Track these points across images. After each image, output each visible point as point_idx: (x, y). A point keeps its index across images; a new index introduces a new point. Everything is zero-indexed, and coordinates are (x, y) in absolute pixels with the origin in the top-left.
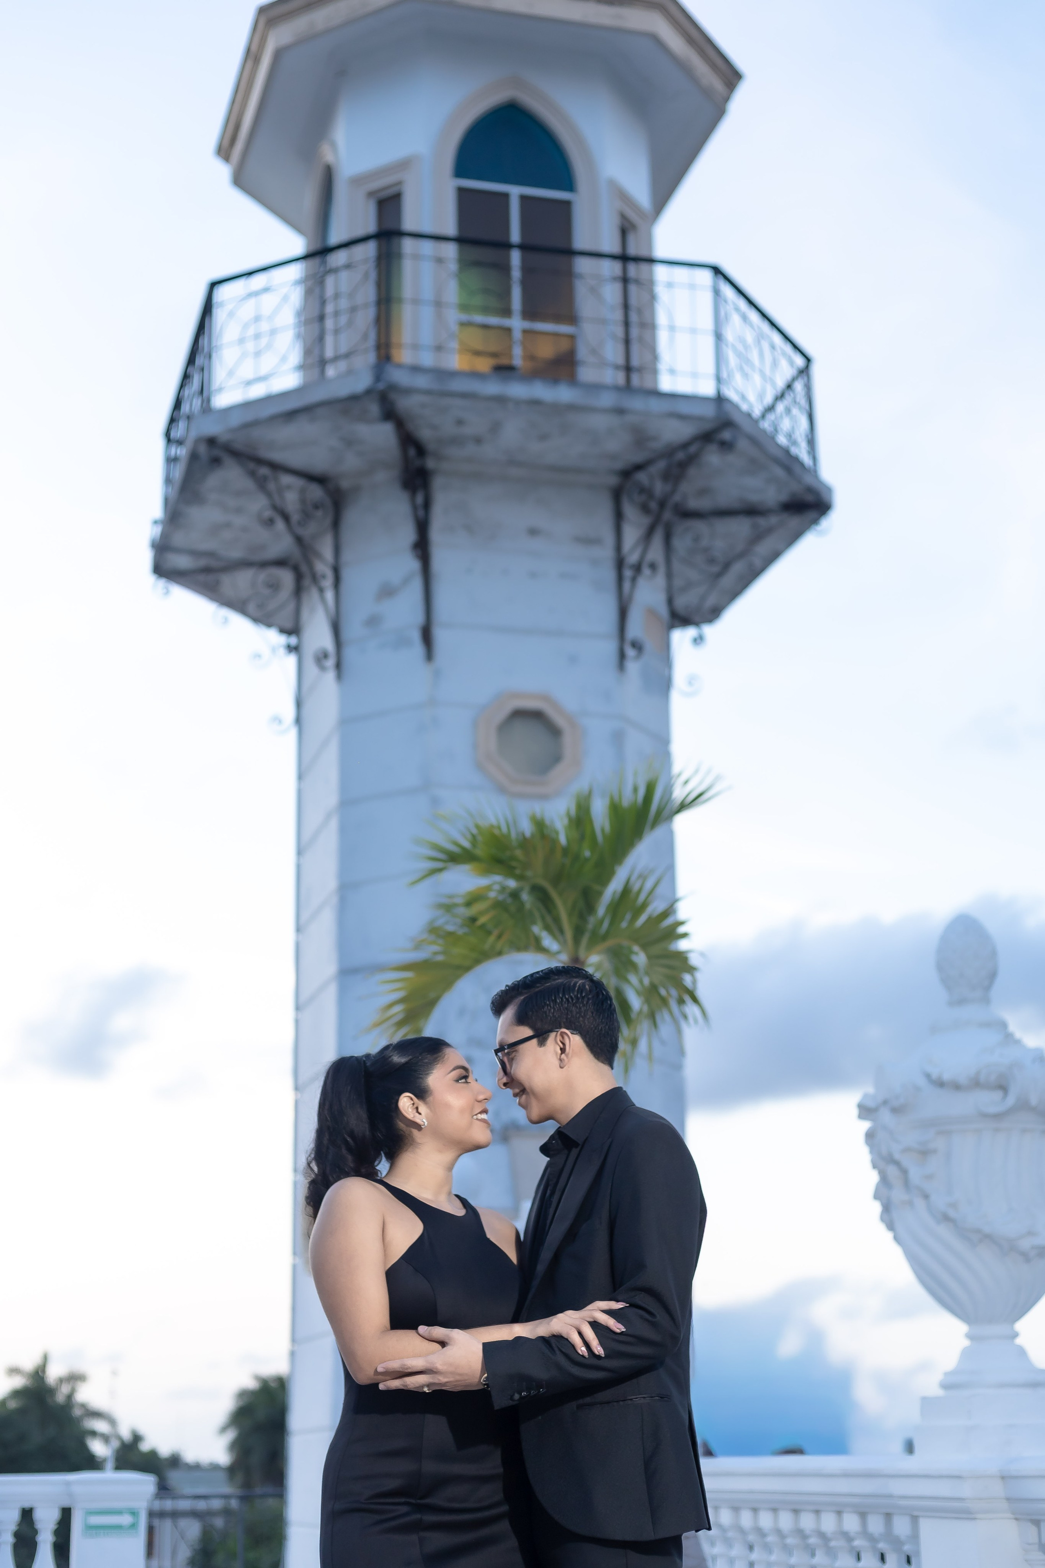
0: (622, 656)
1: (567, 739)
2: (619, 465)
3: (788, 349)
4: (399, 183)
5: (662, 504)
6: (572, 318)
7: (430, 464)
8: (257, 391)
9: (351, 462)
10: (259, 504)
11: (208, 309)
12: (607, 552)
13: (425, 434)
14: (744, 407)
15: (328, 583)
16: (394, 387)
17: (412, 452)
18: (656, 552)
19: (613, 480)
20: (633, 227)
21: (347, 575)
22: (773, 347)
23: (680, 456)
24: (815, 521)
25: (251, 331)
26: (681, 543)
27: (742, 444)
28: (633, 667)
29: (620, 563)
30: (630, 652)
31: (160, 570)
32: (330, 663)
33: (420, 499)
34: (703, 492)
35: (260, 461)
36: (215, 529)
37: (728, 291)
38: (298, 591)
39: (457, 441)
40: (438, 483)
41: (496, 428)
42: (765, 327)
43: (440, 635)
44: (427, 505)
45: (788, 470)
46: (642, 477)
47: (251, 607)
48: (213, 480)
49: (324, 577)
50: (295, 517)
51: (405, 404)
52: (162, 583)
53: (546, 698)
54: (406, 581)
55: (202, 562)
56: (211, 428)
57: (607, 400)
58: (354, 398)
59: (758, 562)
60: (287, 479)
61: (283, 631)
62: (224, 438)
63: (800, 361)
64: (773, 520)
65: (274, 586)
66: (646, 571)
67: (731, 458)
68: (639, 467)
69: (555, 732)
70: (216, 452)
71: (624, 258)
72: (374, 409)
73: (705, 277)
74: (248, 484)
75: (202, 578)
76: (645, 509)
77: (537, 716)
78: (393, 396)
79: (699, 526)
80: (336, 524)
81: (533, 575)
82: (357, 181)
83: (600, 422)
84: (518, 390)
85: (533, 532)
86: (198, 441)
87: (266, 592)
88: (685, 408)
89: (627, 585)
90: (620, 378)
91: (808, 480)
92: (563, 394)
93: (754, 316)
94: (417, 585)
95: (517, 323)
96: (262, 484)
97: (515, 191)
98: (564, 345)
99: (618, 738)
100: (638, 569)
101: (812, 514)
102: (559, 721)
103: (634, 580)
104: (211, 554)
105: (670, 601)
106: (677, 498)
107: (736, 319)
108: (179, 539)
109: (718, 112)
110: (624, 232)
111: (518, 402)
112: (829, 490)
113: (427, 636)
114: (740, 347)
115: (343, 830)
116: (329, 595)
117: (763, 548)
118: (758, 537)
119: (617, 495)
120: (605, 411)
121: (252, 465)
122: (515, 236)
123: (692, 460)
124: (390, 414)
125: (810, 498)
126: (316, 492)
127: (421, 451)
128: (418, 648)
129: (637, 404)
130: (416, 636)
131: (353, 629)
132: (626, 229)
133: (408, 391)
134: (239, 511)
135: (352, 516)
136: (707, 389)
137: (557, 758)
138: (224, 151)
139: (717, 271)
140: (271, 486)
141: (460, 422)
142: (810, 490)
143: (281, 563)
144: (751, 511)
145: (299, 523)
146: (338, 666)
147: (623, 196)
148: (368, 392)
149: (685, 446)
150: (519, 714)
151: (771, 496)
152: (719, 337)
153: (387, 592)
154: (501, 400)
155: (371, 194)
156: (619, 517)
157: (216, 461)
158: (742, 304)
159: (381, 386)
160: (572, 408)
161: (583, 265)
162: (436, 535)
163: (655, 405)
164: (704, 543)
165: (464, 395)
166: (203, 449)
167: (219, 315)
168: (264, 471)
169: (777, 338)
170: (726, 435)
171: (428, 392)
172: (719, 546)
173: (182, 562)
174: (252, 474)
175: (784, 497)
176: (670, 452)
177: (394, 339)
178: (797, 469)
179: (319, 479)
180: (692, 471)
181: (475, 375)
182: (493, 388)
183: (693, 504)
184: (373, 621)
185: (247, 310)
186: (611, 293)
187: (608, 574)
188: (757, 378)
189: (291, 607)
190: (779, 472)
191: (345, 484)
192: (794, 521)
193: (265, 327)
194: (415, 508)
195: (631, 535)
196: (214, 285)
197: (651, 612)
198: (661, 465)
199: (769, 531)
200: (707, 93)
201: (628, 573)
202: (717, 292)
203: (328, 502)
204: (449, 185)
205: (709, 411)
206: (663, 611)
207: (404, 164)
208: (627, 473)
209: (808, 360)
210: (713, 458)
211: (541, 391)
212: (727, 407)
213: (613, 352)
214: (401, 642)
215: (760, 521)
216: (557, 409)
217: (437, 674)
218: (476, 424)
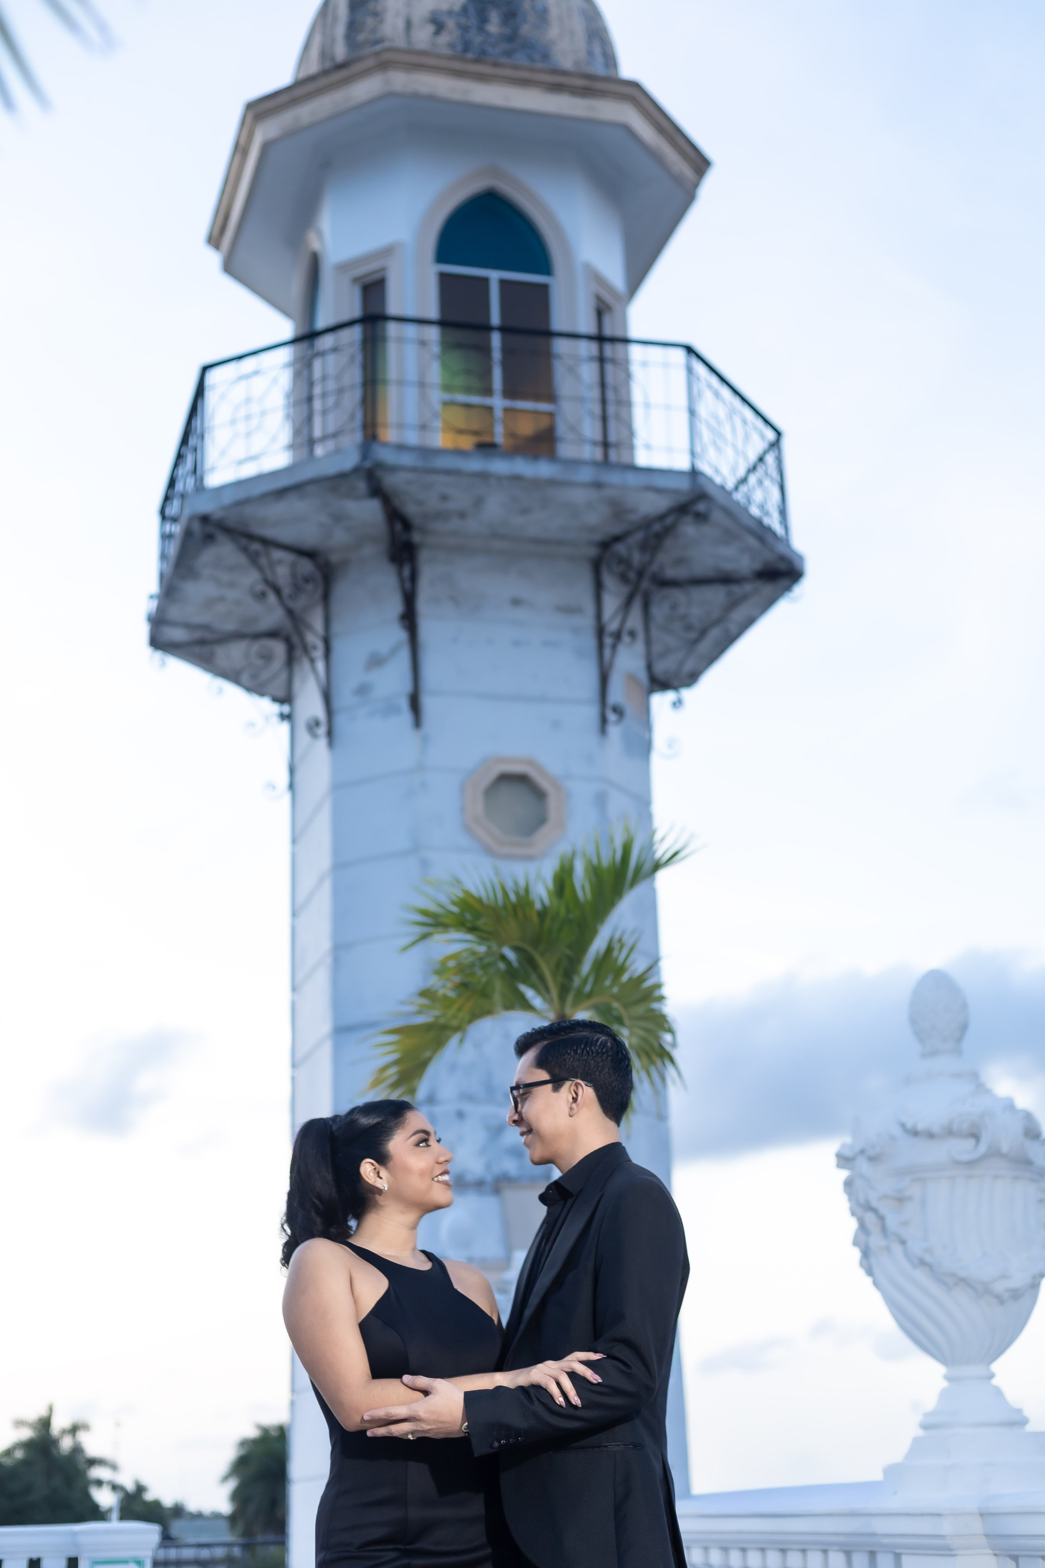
0: (604, 721)
1: (552, 802)
2: (598, 537)
3: (760, 423)
4: (383, 269)
5: (640, 574)
6: (551, 397)
7: (416, 538)
8: (249, 471)
9: (340, 537)
10: (251, 578)
11: (200, 392)
12: (587, 621)
13: (411, 510)
14: (718, 480)
15: (319, 654)
16: (380, 466)
17: (398, 527)
18: (635, 620)
19: (593, 552)
20: (609, 308)
21: (338, 646)
22: (745, 422)
23: (657, 527)
24: (788, 588)
25: (242, 413)
26: (659, 611)
27: (717, 516)
28: (614, 731)
29: (600, 631)
30: (612, 717)
31: (156, 643)
32: (322, 730)
33: (406, 572)
34: (680, 561)
35: (251, 537)
36: (210, 603)
37: (700, 369)
38: (290, 661)
39: (442, 516)
40: (423, 556)
41: (479, 502)
42: (737, 402)
43: (428, 703)
44: (414, 577)
45: (761, 539)
46: (620, 548)
47: (245, 678)
48: (208, 555)
49: (315, 648)
50: (286, 591)
51: (390, 481)
52: (158, 655)
53: (531, 762)
54: (394, 651)
55: (197, 635)
56: (204, 506)
57: (586, 475)
58: (342, 476)
59: (733, 628)
60: (277, 554)
61: (275, 700)
62: (218, 515)
63: (771, 435)
64: (748, 587)
65: (267, 657)
66: (626, 639)
67: (706, 529)
68: (618, 539)
69: (539, 794)
70: (210, 529)
71: (600, 339)
72: (362, 486)
73: (680, 355)
74: (241, 559)
75: (197, 649)
76: (624, 578)
77: (523, 779)
78: (380, 473)
79: (677, 595)
80: (326, 597)
81: (517, 644)
82: (342, 268)
83: (579, 496)
84: (500, 466)
85: (516, 602)
86: (191, 519)
87: (259, 662)
88: (661, 482)
89: (607, 652)
90: (598, 454)
91: (781, 549)
92: (544, 469)
93: (726, 392)
94: (405, 654)
95: (498, 402)
96: (254, 559)
97: (494, 276)
98: (544, 423)
99: (601, 800)
100: (617, 636)
101: (784, 582)
102: (544, 784)
103: (614, 647)
104: (205, 627)
105: (649, 667)
106: (654, 567)
107: (708, 395)
108: (174, 612)
109: (688, 197)
110: (600, 313)
111: (500, 478)
112: (801, 558)
113: (415, 703)
114: (713, 423)
115: (336, 892)
116: (320, 666)
117: (737, 615)
118: (733, 604)
119: (597, 566)
120: (584, 485)
121: (244, 541)
122: (495, 319)
123: (668, 531)
124: (377, 491)
125: (782, 566)
126: (306, 566)
127: (407, 525)
128: (406, 716)
129: (614, 478)
130: (404, 704)
131: (344, 697)
132: (601, 310)
133: (393, 469)
134: (231, 585)
135: (342, 590)
136: (682, 463)
137: (541, 820)
138: (214, 240)
139: (690, 350)
140: (263, 561)
141: (444, 498)
142: (783, 558)
143: (273, 634)
144: (726, 579)
145: (290, 596)
146: (330, 734)
147: (598, 279)
148: (356, 470)
149: (661, 517)
150: (505, 778)
151: (745, 564)
152: (692, 413)
153: (376, 662)
154: (484, 476)
155: (356, 280)
156: (599, 587)
157: (209, 538)
158: (714, 381)
159: (368, 464)
160: (552, 482)
161: (561, 346)
162: (423, 607)
163: (632, 479)
164: (682, 610)
165: (448, 472)
166: (197, 527)
167: (211, 398)
168: (256, 546)
169: (748, 413)
170: (701, 507)
171: (414, 470)
172: (696, 613)
173: (177, 634)
174: (245, 550)
175: (757, 566)
176: (647, 523)
177: (380, 419)
178: (770, 539)
179: (309, 554)
180: (669, 542)
181: (459, 452)
182: (475, 464)
183: (671, 573)
184: (363, 690)
185: (239, 392)
186: (589, 372)
187: (589, 642)
188: (729, 452)
189: (284, 676)
190: (752, 541)
191: (334, 558)
192: (767, 589)
193: (255, 408)
194: (402, 580)
195: (611, 604)
196: (205, 369)
197: (631, 678)
198: (639, 536)
199: (744, 598)
200: (677, 179)
201: (608, 641)
202: (690, 370)
203: (318, 575)
204: (431, 271)
205: (684, 485)
206: (643, 676)
207: (388, 251)
208: (606, 545)
209: (779, 434)
210: (688, 529)
211: (522, 467)
212: (701, 480)
213: (591, 429)
214: (390, 710)
215: (736, 589)
216: (538, 484)
217: (425, 740)
218: (460, 500)
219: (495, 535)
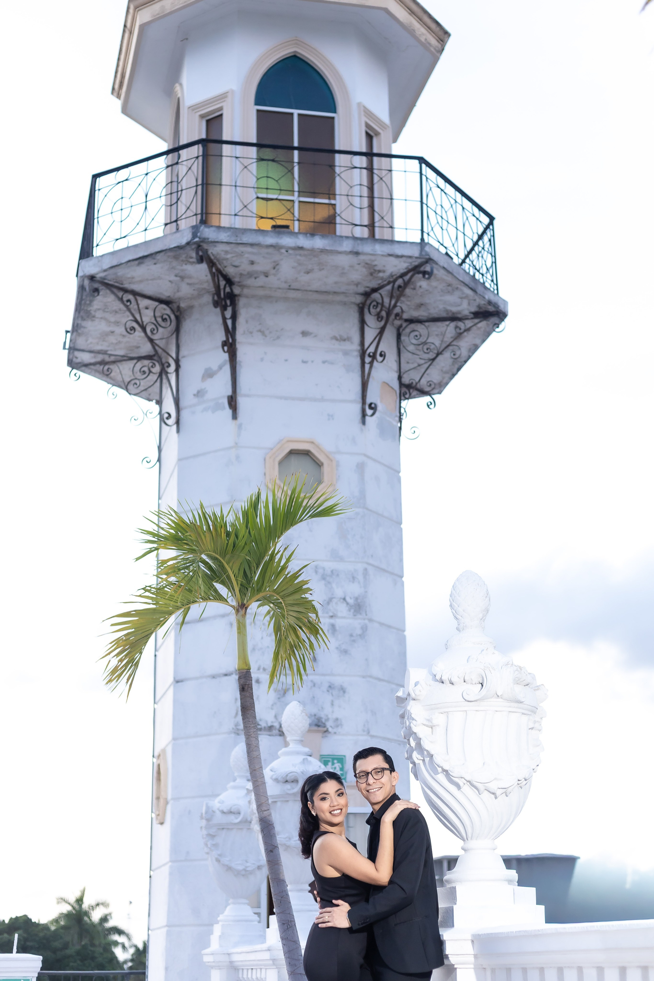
0: (364, 415)
1: (326, 469)
2: (361, 289)
3: (476, 210)
4: (221, 109)
5: (388, 314)
6: (331, 194)
7: (237, 290)
8: (122, 244)
9: (185, 290)
10: (125, 318)
11: (93, 192)
12: (355, 346)
13: (230, 271)
14: (443, 251)
15: (172, 369)
16: (204, 240)
17: (222, 283)
19: (359, 299)
20: (377, 134)
21: (184, 364)
22: (465, 209)
23: (400, 282)
24: (498, 325)
25: (118, 207)
26: (409, 341)
27: (438, 273)
28: (371, 421)
29: (363, 354)
30: (369, 412)
31: (72, 364)
32: (172, 421)
33: (228, 313)
34: (420, 306)
35: (126, 291)
36: (104, 335)
37: (429, 173)
38: (161, 375)
39: (250, 275)
40: (241, 302)
41: (276, 266)
42: (459, 195)
43: (242, 401)
44: (234, 317)
45: (476, 290)
46: (376, 296)
47: (131, 386)
48: (97, 303)
50: (149, 327)
51: (214, 251)
52: (75, 372)
53: (312, 442)
54: (220, 368)
55: (99, 358)
56: (92, 270)
57: (347, 246)
58: (179, 248)
59: (464, 352)
60: (144, 303)
62: (98, 276)
63: (486, 220)
64: (469, 323)
66: (380, 358)
67: (434, 283)
68: (375, 290)
69: (319, 465)
70: (96, 285)
71: (370, 155)
72: (193, 255)
73: (414, 165)
74: (119, 305)
76: (379, 317)
77: (307, 453)
78: (205, 246)
79: (420, 328)
80: (178, 330)
81: (304, 362)
82: (193, 108)
83: (344, 261)
84: (287, 241)
85: (304, 334)
86: (84, 278)
87: (141, 376)
88: (399, 250)
89: (367, 366)
91: (489, 296)
92: (318, 243)
93: (449, 189)
94: (227, 369)
95: (295, 197)
96: (126, 304)
97: (296, 112)
98: (329, 212)
99: (361, 468)
100: (373, 357)
101: (494, 320)
102: (321, 457)
103: (371, 363)
104: (104, 352)
105: (400, 378)
106: (397, 310)
107: (436, 191)
108: (82, 343)
110: (370, 137)
112: (505, 303)
113: (232, 402)
114: (439, 211)
116: (173, 377)
117: (464, 344)
118: (459, 336)
119: (361, 309)
120: (345, 253)
121: (120, 294)
122: (296, 142)
123: (407, 285)
124: (204, 258)
125: (491, 309)
126: (164, 309)
127: (229, 282)
128: (228, 412)
129: (367, 248)
130: (226, 403)
131: (187, 399)
132: (371, 135)
133: (215, 243)
134: (117, 323)
135: (187, 325)
136: (415, 237)
138: (116, 92)
139: (422, 160)
140: (133, 306)
141: (252, 263)
142: (490, 303)
143: (150, 357)
144: (454, 318)
145: (152, 331)
146: (178, 422)
147: (368, 113)
148: (188, 244)
149: (402, 276)
150: (292, 453)
151: (466, 308)
152: (423, 203)
153: (209, 374)
154: (277, 247)
155: (202, 116)
156: (363, 323)
157: (96, 290)
158: (441, 182)
159: (197, 240)
160: (323, 251)
161: (339, 159)
162: (239, 337)
163: (388, 249)
165: (252, 245)
166: (87, 282)
167: (100, 197)
168: (128, 296)
169: (467, 204)
170: (428, 268)
171: (228, 243)
172: (436, 341)
173: (85, 358)
174: (121, 299)
175: (474, 309)
176: (394, 279)
178: (480, 289)
179: (167, 302)
180: (408, 291)
181: (260, 231)
182: (270, 240)
183: (415, 314)
184: (199, 394)
187: (357, 361)
188: (452, 231)
189: (159, 387)
190: (469, 291)
191: (183, 305)
192: (483, 324)
193: (126, 203)
194: (224, 319)
195: (370, 334)
196: (95, 177)
197: (387, 385)
198: (389, 287)
199: (468, 330)
201: (368, 360)
202: (421, 174)
203: (173, 317)
204: (252, 110)
205: (415, 252)
206: (395, 384)
207: (223, 97)
208: (367, 295)
209: (492, 219)
210: (422, 283)
211: (303, 241)
212: (427, 249)
214: (217, 407)
215: (460, 324)
216: (313, 253)
217: (240, 427)
218: (263, 265)
219: (290, 288)
